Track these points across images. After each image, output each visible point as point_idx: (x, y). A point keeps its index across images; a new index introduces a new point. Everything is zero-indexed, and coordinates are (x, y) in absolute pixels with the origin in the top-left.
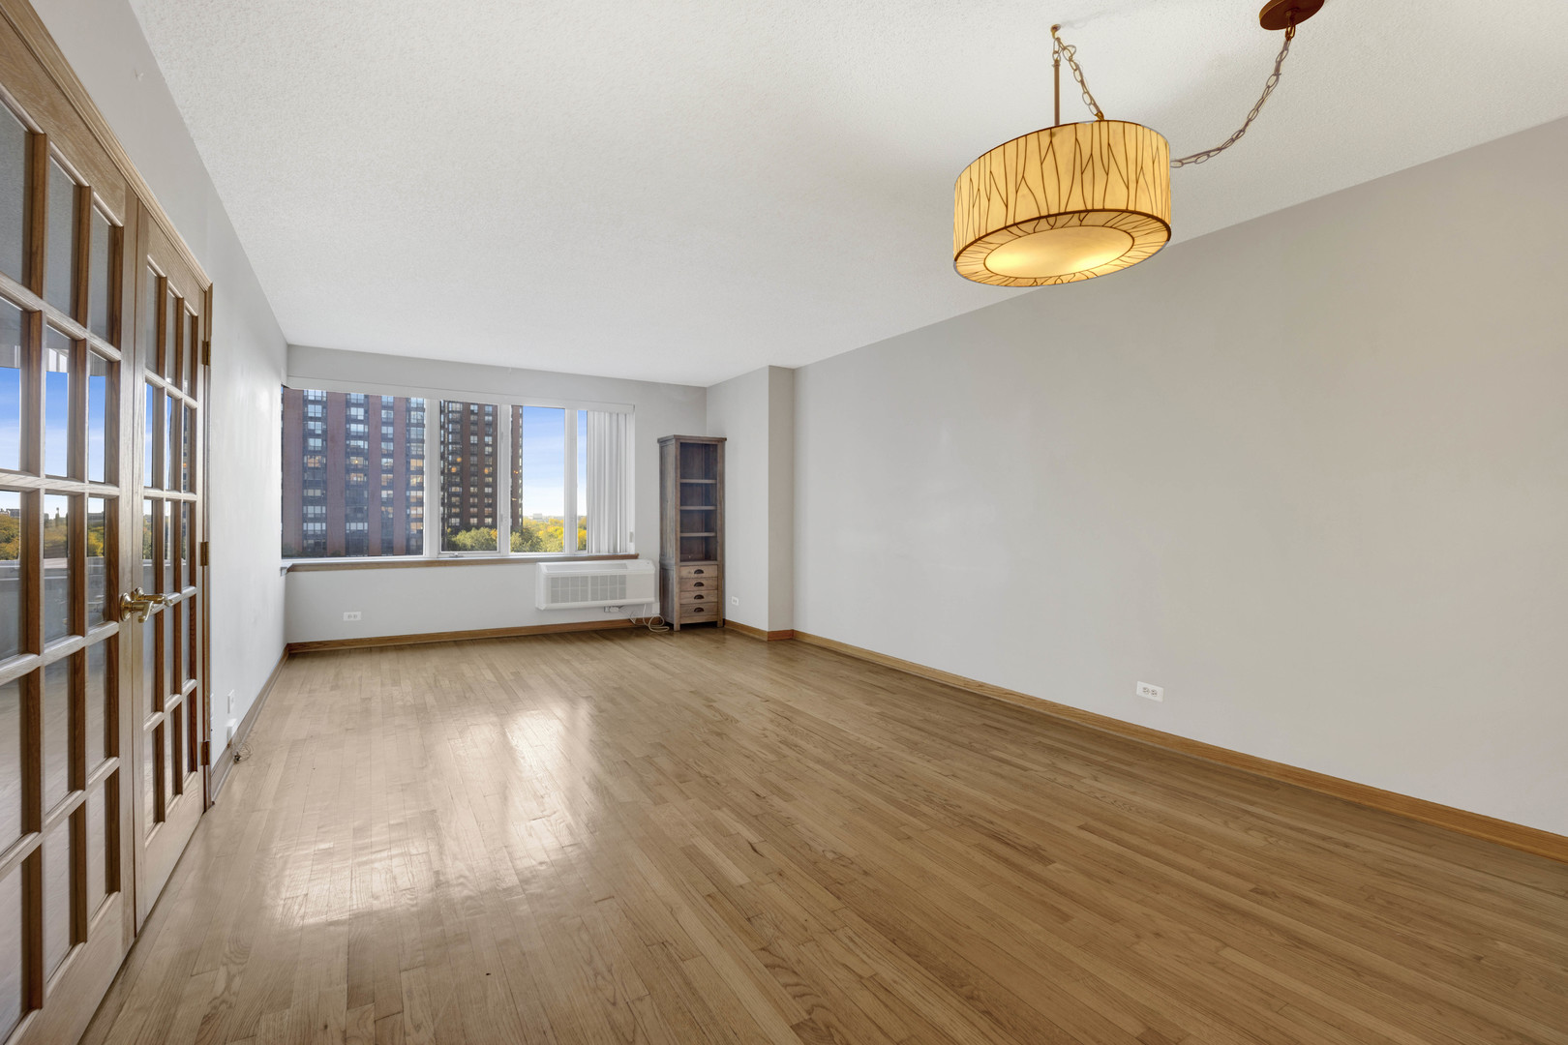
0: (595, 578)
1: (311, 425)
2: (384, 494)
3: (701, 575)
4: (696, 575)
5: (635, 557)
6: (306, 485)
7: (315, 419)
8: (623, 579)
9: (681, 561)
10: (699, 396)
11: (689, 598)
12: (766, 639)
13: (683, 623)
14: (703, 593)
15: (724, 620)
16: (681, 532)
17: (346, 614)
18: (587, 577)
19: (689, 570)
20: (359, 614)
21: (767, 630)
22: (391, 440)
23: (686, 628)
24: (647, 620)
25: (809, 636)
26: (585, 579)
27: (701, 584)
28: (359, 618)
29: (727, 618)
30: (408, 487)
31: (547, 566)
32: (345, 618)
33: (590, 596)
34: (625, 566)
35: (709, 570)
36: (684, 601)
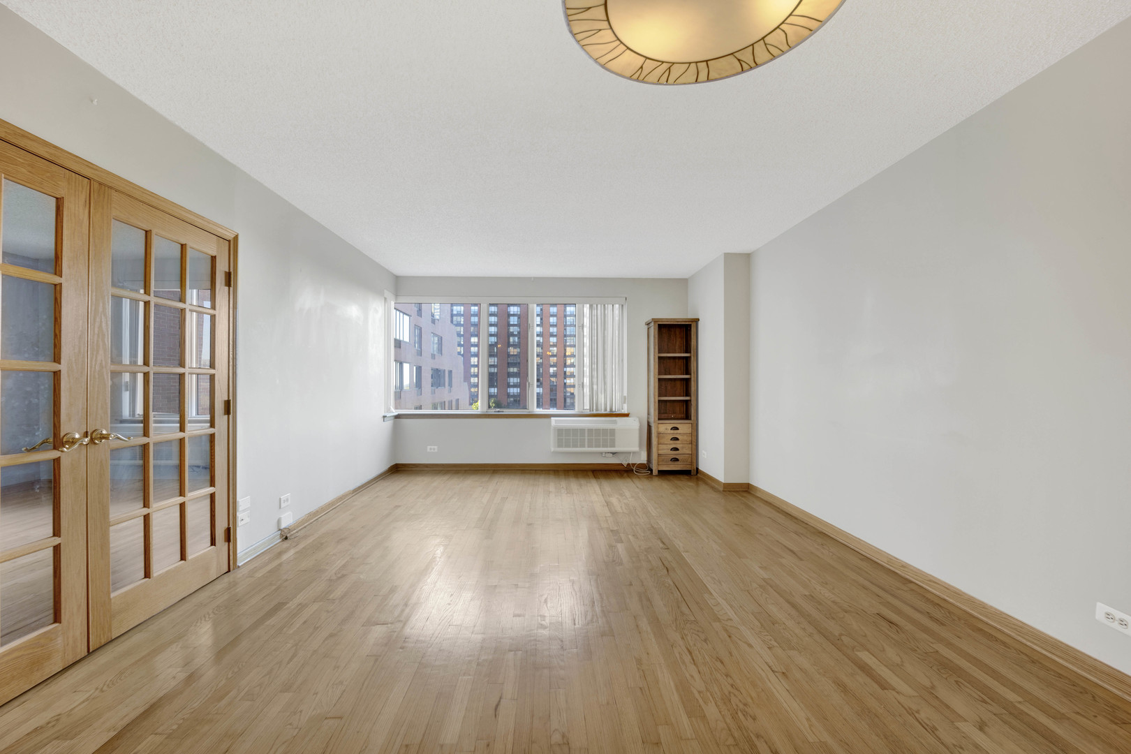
0: (590, 431)
1: (512, 329)
2: (552, 370)
3: (676, 431)
4: (672, 431)
5: (627, 415)
6: (509, 365)
7: (514, 325)
8: (612, 432)
9: (659, 419)
10: (682, 285)
11: (666, 450)
12: (721, 489)
13: (661, 469)
14: (678, 446)
15: (697, 469)
16: (659, 396)
17: (429, 447)
18: (584, 429)
19: (666, 427)
20: (436, 447)
21: (723, 482)
22: (555, 336)
23: (663, 474)
24: (634, 465)
25: (760, 490)
26: (582, 431)
27: (677, 439)
28: (436, 451)
29: (701, 468)
30: (565, 366)
31: (556, 420)
32: (428, 450)
33: (586, 443)
34: (615, 422)
35: (684, 427)
36: (660, 452)
